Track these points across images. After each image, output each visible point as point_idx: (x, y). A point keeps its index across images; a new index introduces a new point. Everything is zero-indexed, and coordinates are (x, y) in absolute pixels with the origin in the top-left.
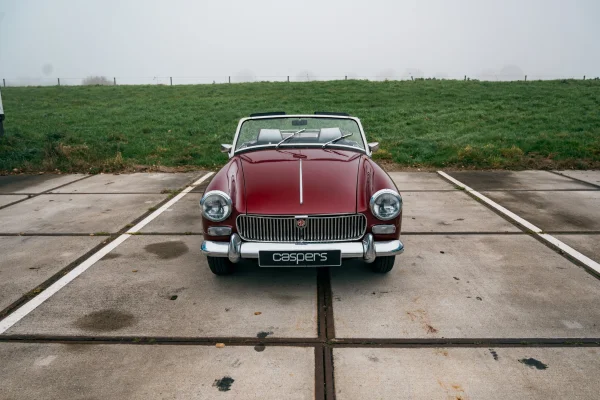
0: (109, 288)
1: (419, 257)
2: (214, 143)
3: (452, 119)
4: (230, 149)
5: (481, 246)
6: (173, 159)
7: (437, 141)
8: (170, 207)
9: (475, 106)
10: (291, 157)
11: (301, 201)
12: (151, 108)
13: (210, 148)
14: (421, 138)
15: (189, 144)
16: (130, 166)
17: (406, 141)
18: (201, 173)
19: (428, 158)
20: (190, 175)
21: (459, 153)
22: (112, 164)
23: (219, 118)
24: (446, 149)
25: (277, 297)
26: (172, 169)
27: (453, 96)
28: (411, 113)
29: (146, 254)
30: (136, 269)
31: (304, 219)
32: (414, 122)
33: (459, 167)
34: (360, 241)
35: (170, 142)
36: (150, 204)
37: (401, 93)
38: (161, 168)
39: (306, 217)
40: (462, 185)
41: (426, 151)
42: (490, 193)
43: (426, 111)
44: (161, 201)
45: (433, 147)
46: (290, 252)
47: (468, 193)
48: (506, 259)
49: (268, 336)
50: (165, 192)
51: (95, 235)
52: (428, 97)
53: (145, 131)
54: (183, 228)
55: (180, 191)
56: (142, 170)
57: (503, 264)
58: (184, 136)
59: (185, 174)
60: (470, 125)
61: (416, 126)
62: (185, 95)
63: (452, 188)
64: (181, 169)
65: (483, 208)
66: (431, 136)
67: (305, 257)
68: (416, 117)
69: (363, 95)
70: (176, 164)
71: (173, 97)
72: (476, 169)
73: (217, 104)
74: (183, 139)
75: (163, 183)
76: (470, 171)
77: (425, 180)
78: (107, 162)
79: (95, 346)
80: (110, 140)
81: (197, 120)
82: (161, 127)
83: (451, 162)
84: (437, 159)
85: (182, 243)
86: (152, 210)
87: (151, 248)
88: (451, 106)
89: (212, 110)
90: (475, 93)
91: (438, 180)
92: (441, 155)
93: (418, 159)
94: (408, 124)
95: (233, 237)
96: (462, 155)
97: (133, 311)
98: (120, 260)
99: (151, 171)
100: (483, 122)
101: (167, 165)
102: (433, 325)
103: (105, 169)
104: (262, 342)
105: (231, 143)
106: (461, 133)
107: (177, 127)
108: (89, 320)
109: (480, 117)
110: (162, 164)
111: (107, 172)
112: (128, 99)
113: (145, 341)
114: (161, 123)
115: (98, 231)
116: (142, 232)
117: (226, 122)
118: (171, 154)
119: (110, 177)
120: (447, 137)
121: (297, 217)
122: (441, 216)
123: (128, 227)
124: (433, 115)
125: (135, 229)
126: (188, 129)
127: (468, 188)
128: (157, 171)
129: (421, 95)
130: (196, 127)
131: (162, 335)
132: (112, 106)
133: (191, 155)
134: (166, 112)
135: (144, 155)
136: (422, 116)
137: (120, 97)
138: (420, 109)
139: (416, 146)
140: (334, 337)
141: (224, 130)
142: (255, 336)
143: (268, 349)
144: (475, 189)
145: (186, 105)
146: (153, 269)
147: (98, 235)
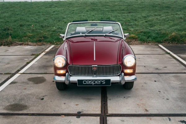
0: (15, 95)
1: (145, 83)
2: (54, 31)
3: (167, 19)
4: (64, 36)
5: (173, 79)
6: (35, 39)
7: (160, 30)
8: (36, 62)
9: (179, 13)
10: (90, 40)
11: (95, 59)
12: (23, 13)
13: (52, 34)
14: (152, 28)
15: (42, 32)
16: (15, 42)
17: (145, 30)
18: (48, 45)
19: (155, 38)
20: (43, 47)
21: (169, 36)
22: (7, 42)
23: (56, 19)
24: (163, 34)
25: (85, 99)
26: (35, 44)
27: (169, 7)
28: (148, 16)
29: (29, 82)
30: (25, 88)
31: (96, 67)
32: (149, 21)
33: (169, 43)
34: (119, 76)
35: (33, 31)
36: (27, 60)
37: (143, 6)
38: (30, 43)
39: (97, 66)
40: (169, 51)
41: (154, 35)
42: (182, 55)
43: (156, 15)
44: (31, 59)
45: (157, 33)
46: (90, 80)
47: (171, 55)
48: (182, 84)
49: (81, 113)
50: (33, 55)
51: (5, 74)
52: (157, 8)
53: (21, 26)
54: (43, 71)
55: (40, 54)
56: (21, 45)
57: (180, 86)
58: (39, 28)
59: (41, 46)
60: (176, 22)
61: (150, 23)
62: (38, 7)
63: (164, 53)
64: (39, 44)
65: (176, 62)
66: (156, 28)
67: (96, 82)
68: (150, 18)
69: (126, 7)
70: (36, 42)
71: (33, 8)
72: (177, 44)
73: (54, 12)
74: (39, 29)
75: (31, 50)
76: (174, 45)
77: (153, 49)
78: (5, 40)
79: (14, 116)
80: (5, 30)
81: (45, 20)
82: (28, 23)
83: (165, 41)
84: (159, 39)
85: (43, 77)
86: (28, 63)
87: (30, 80)
88: (167, 12)
89: (52, 15)
90: (180, 6)
91: (159, 49)
92: (161, 37)
93: (150, 39)
94: (146, 22)
95: (67, 74)
96: (171, 37)
97: (27, 104)
98: (17, 84)
99: (25, 45)
100: (182, 20)
101: (32, 42)
102: (147, 109)
103: (3, 44)
104: (79, 115)
105: (64, 34)
106: (171, 26)
107: (36, 23)
108: (10, 107)
109: (181, 18)
110: (30, 42)
111: (4, 45)
112: (11, 9)
113: (33, 115)
114: (28, 21)
115: (6, 72)
116: (25, 72)
117: (59, 21)
118: (34, 37)
119: (6, 47)
120: (164, 28)
121: (93, 66)
122: (157, 66)
123: (19, 71)
124: (159, 17)
125: (22, 71)
126: (41, 24)
127: (171, 53)
128: (28, 45)
129: (153, 7)
130: (45, 24)
131: (39, 112)
132: (3, 13)
133: (43, 37)
134: (30, 16)
135: (21, 37)
136: (153, 18)
137: (7, 8)
138: (153, 14)
139: (149, 33)
140: (107, 113)
141: (58, 25)
142: (76, 113)
143: (81, 117)
144: (175, 53)
145: (39, 12)
146: (32, 88)
147: (6, 74)
